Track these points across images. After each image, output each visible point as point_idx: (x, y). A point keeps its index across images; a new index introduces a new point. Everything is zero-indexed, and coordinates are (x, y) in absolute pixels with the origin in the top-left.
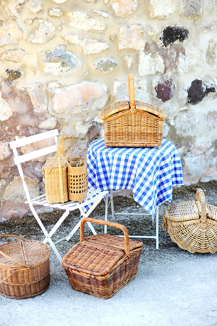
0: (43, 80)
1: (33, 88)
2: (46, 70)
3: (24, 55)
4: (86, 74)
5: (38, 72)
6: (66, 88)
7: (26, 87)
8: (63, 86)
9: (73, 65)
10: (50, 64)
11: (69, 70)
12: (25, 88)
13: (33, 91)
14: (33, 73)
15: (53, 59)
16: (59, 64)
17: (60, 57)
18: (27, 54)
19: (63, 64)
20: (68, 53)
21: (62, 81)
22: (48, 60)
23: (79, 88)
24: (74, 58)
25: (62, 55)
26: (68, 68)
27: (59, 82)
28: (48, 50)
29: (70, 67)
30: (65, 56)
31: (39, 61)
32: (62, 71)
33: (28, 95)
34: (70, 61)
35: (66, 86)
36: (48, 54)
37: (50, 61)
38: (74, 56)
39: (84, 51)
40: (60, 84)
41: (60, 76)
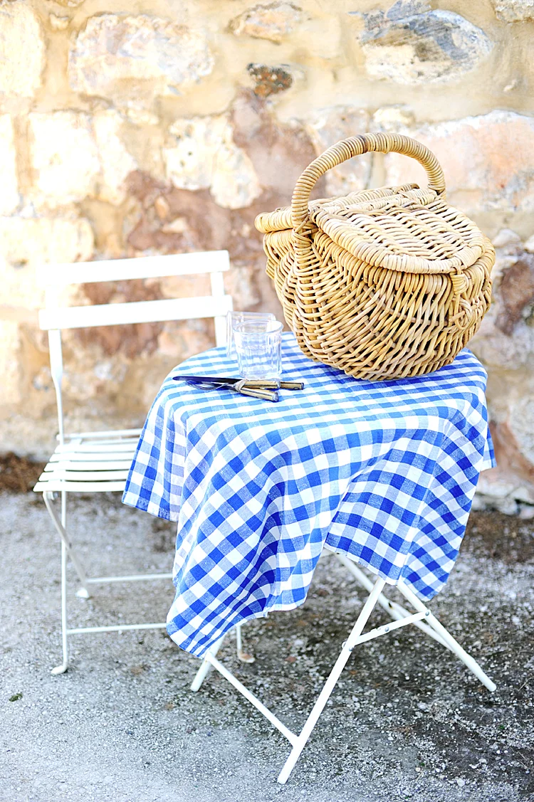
0: (356, 100)
1: (321, 124)
2: (373, 70)
3: (300, 22)
4: (508, 88)
5: (347, 74)
6: (432, 129)
7: (304, 117)
8: (421, 123)
9: (458, 56)
10: (382, 51)
11: (447, 71)
12: (301, 121)
13: (323, 131)
14: (330, 77)
15: (385, 35)
16: (408, 52)
17: (406, 27)
18: (309, 19)
19: (422, 52)
20: (441, 15)
21: (420, 107)
22: (372, 38)
23: (472, 132)
24: (465, 34)
25: (413, 23)
26: (441, 66)
27: (408, 109)
28: (376, 7)
29: (447, 63)
30: (424, 25)
31: (344, 42)
32: (420, 74)
33: (308, 143)
34: (445, 42)
35: (431, 122)
36: (373, 19)
37: (378, 41)
38: (467, 26)
39: (500, 9)
40: (411, 115)
41: (418, 89)
